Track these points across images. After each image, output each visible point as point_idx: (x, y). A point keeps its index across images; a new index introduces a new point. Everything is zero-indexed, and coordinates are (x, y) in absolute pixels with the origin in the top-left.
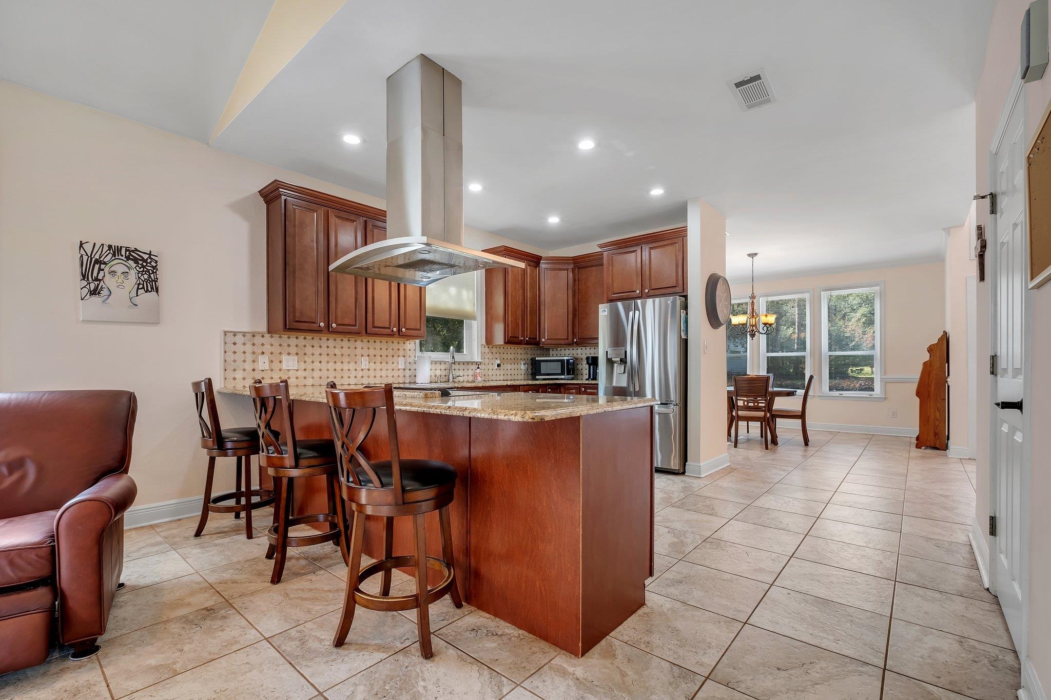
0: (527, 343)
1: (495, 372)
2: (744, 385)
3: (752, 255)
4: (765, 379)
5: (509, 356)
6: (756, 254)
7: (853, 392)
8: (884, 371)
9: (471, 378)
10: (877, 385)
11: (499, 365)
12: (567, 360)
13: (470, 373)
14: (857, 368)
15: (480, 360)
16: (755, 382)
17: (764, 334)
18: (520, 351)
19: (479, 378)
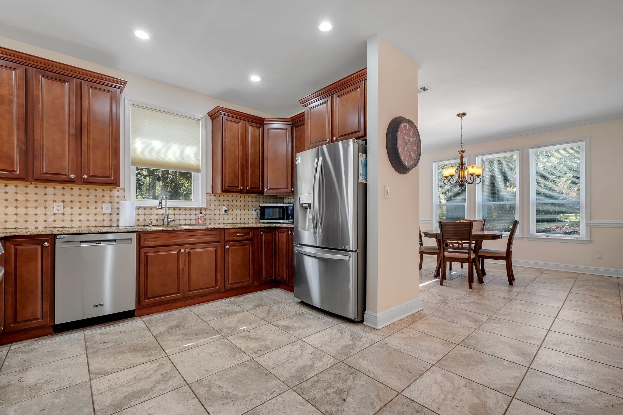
0: (248, 192)
1: (221, 217)
2: (451, 229)
3: (461, 115)
4: (468, 224)
5: (239, 204)
6: (465, 114)
7: (558, 235)
8: (590, 216)
9: (193, 222)
10: (583, 229)
11: (226, 211)
12: (286, 206)
13: (193, 217)
14: (564, 215)
15: (205, 206)
16: (459, 226)
17: (471, 183)
18: (250, 199)
19: (200, 222)
